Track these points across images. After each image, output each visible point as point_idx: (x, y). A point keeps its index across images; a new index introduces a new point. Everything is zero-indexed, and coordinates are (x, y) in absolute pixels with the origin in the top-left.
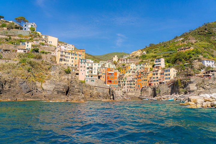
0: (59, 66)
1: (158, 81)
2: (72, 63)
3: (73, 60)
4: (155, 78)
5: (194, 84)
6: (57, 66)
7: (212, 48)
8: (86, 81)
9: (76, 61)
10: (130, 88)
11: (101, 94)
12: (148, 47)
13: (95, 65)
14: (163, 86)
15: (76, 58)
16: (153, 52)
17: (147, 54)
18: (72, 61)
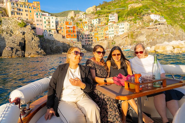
0: (11, 20)
1: (113, 34)
2: (27, 17)
3: (27, 13)
4: (111, 31)
5: (144, 36)
6: (9, 19)
7: (155, 6)
8: (44, 36)
9: (31, 15)
10: (88, 42)
11: (61, 48)
12: (101, 4)
13: (52, 18)
14: (118, 38)
15: (30, 11)
16: (107, 9)
17: (101, 10)
18: (27, 15)
